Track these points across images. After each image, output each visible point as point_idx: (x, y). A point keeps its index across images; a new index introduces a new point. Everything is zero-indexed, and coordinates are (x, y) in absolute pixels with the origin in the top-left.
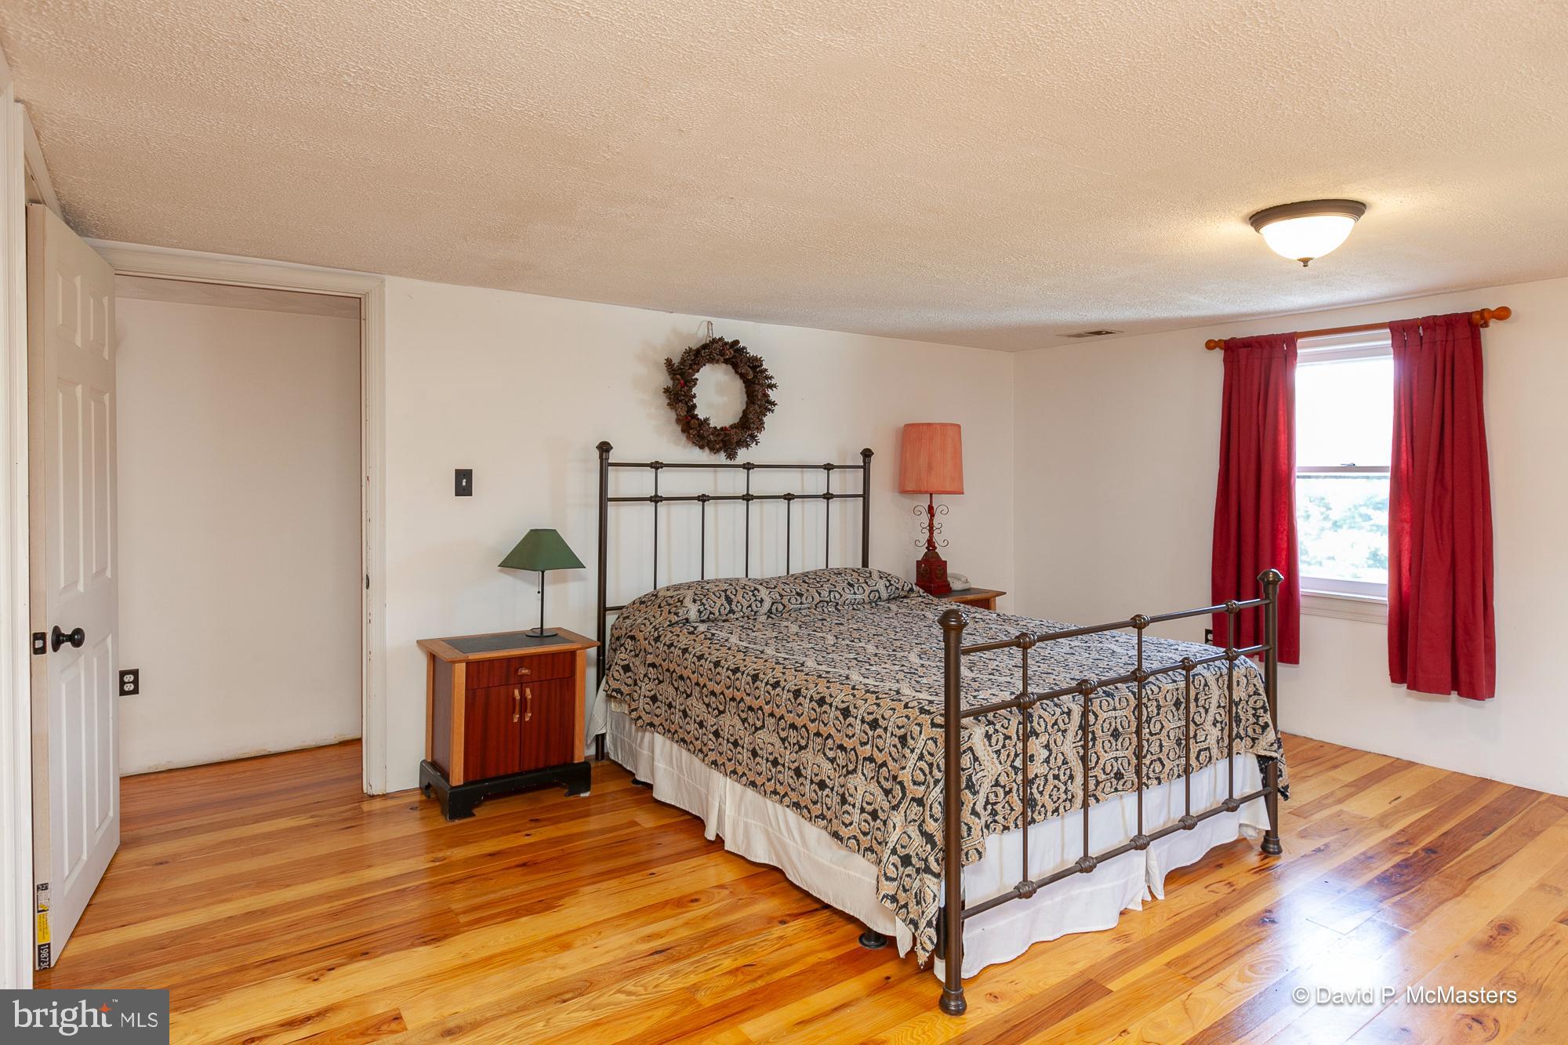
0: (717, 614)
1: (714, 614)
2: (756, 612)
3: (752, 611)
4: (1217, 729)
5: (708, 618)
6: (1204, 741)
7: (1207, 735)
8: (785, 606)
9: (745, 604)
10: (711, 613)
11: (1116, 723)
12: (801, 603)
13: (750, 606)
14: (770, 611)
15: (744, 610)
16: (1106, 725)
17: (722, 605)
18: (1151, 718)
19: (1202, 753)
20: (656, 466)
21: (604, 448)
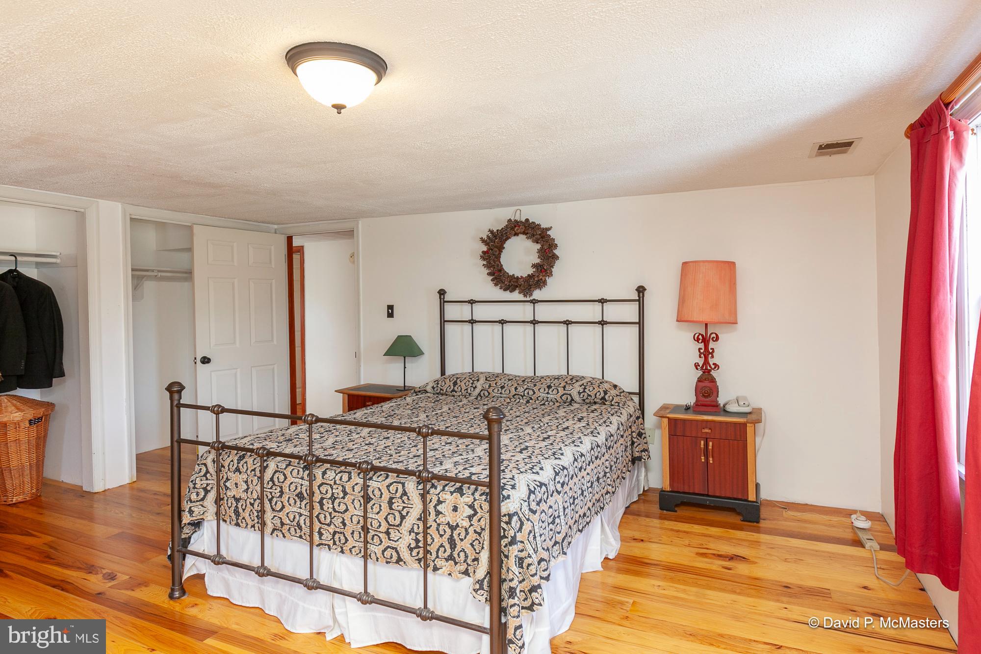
0: (445, 391)
1: (443, 390)
2: (470, 394)
3: (467, 392)
4: (411, 537)
5: (440, 392)
6: (395, 541)
7: (401, 538)
8: (489, 394)
9: (464, 387)
10: (441, 389)
11: (301, 488)
12: (501, 393)
13: (467, 389)
14: (479, 394)
15: (463, 391)
16: (293, 487)
17: (449, 386)
18: (335, 498)
19: (389, 549)
20: (472, 302)
21: (442, 293)
